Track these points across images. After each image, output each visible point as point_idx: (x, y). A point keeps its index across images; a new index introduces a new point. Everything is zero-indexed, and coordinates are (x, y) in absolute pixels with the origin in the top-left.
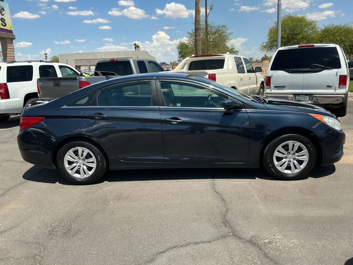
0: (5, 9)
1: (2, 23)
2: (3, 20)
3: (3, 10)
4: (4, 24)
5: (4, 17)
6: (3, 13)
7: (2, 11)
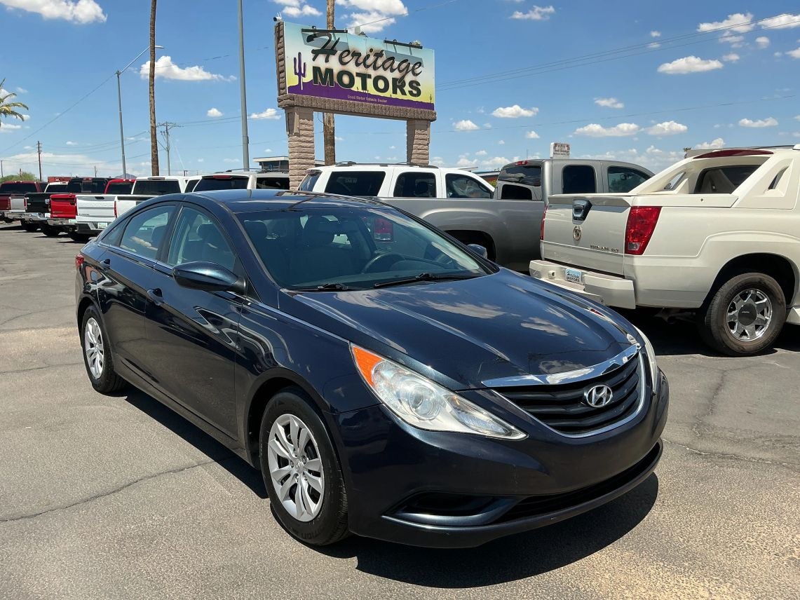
0: (424, 63)
1: (411, 90)
2: (414, 85)
3: (419, 66)
4: (415, 92)
5: (418, 79)
6: (418, 71)
7: (417, 66)
